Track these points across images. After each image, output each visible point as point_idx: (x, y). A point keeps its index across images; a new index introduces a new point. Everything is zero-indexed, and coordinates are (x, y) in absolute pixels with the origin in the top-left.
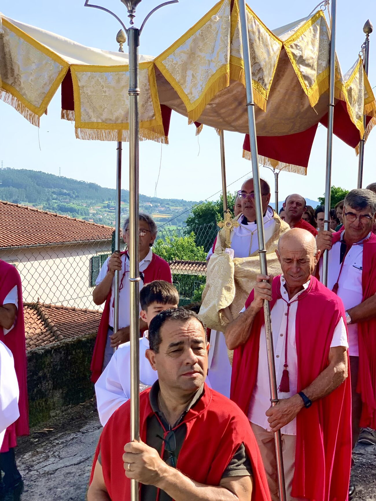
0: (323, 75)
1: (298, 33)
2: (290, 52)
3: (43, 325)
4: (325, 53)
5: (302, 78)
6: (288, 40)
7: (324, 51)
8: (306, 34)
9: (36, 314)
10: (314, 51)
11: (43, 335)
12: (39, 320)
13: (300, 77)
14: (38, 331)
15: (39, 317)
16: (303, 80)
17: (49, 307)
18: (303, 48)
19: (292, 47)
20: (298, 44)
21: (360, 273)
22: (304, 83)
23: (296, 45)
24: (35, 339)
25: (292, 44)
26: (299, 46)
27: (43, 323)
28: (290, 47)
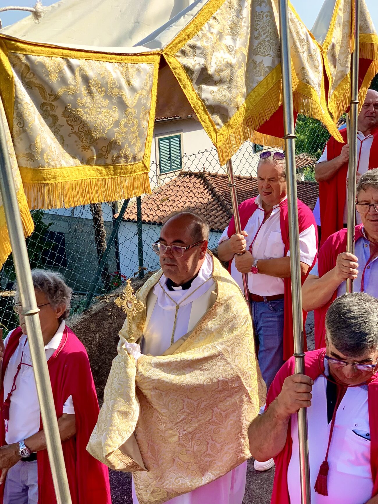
0: (268, 84)
1: (200, 19)
2: (179, 65)
3: (210, 194)
4: (267, 39)
5: (205, 112)
6: (174, 43)
7: (265, 36)
8: (217, 13)
9: (203, 183)
10: (235, 49)
11: (211, 205)
12: (205, 189)
13: (201, 111)
14: (206, 201)
15: (206, 187)
16: (207, 114)
17: (214, 176)
18: (209, 50)
19: (184, 53)
20: (198, 44)
21: (365, 446)
22: (210, 121)
23: (193, 47)
24: (204, 208)
25: (183, 48)
26: (199, 48)
27: (210, 192)
28: (179, 54)
